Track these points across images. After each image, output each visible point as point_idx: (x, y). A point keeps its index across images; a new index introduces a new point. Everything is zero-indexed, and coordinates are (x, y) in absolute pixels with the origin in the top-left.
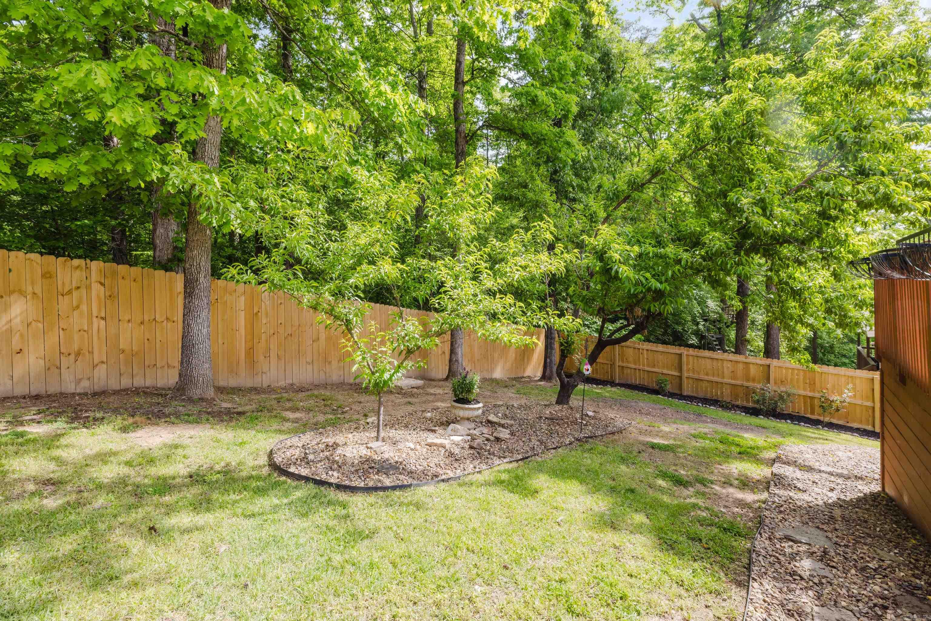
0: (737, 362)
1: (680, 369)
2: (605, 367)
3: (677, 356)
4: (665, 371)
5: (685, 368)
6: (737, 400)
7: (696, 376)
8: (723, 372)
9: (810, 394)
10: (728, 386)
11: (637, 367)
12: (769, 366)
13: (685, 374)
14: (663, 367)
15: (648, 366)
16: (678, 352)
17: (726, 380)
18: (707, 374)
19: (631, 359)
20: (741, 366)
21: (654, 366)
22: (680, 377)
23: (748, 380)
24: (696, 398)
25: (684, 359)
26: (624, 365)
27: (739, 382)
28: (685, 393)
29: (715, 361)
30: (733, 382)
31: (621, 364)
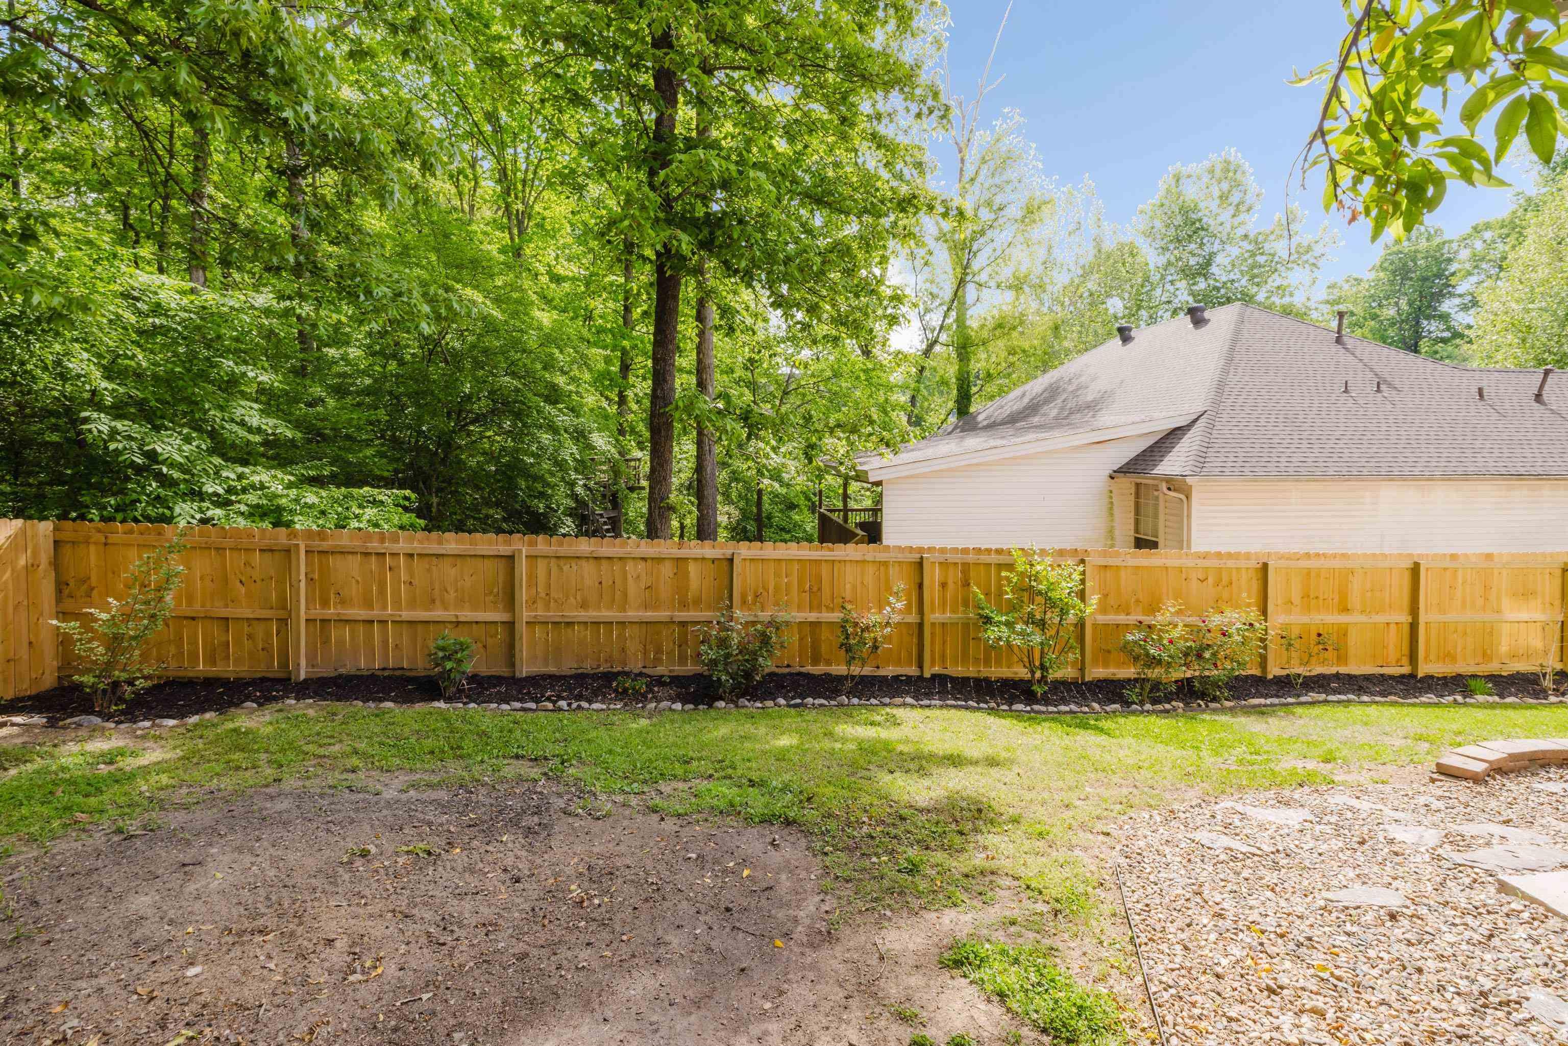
0: (659, 560)
1: (510, 599)
2: (259, 630)
3: (501, 565)
4: (467, 615)
5: (523, 594)
6: (657, 661)
7: (553, 614)
8: (625, 595)
9: (813, 617)
10: (636, 629)
11: (376, 613)
12: (731, 561)
13: (525, 615)
14: (460, 602)
15: (412, 604)
16: (504, 550)
17: (633, 614)
18: (584, 605)
19: (354, 591)
20: (667, 570)
21: (432, 602)
22: (510, 626)
23: (684, 605)
24: (553, 679)
25: (522, 567)
26: (331, 612)
27: (663, 615)
28: (524, 670)
29: (605, 564)
30: (650, 615)
31: (318, 612)
